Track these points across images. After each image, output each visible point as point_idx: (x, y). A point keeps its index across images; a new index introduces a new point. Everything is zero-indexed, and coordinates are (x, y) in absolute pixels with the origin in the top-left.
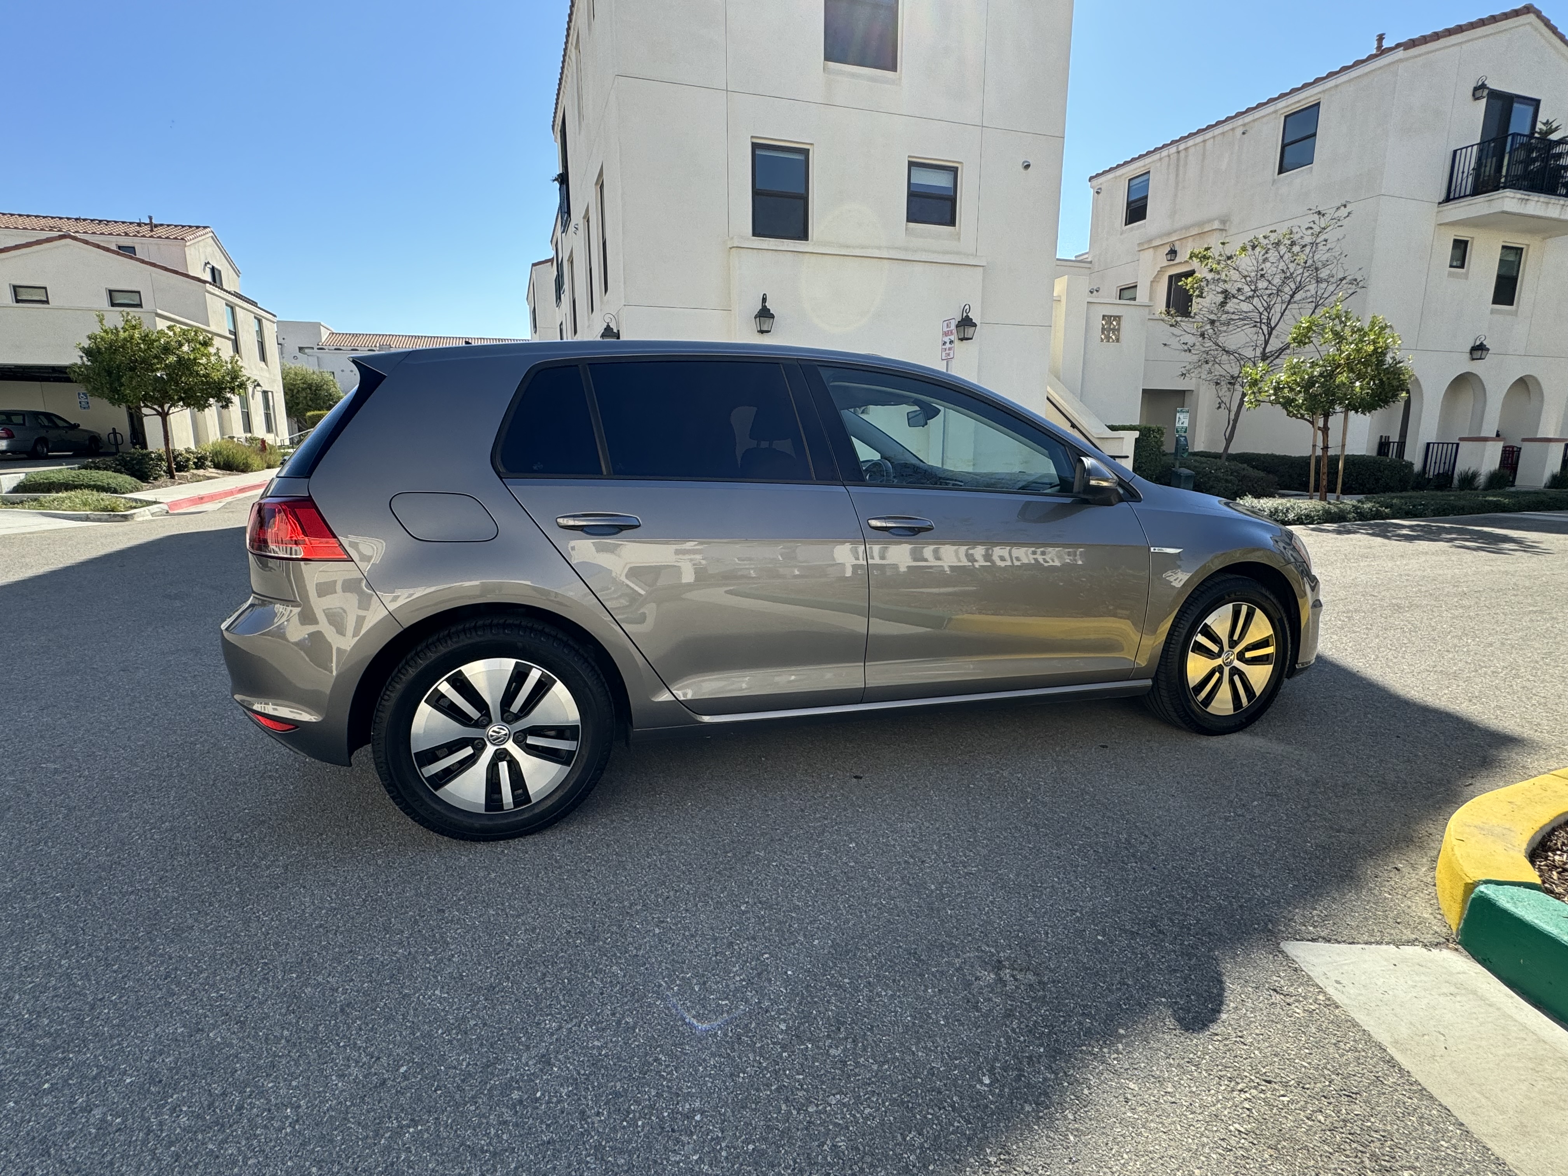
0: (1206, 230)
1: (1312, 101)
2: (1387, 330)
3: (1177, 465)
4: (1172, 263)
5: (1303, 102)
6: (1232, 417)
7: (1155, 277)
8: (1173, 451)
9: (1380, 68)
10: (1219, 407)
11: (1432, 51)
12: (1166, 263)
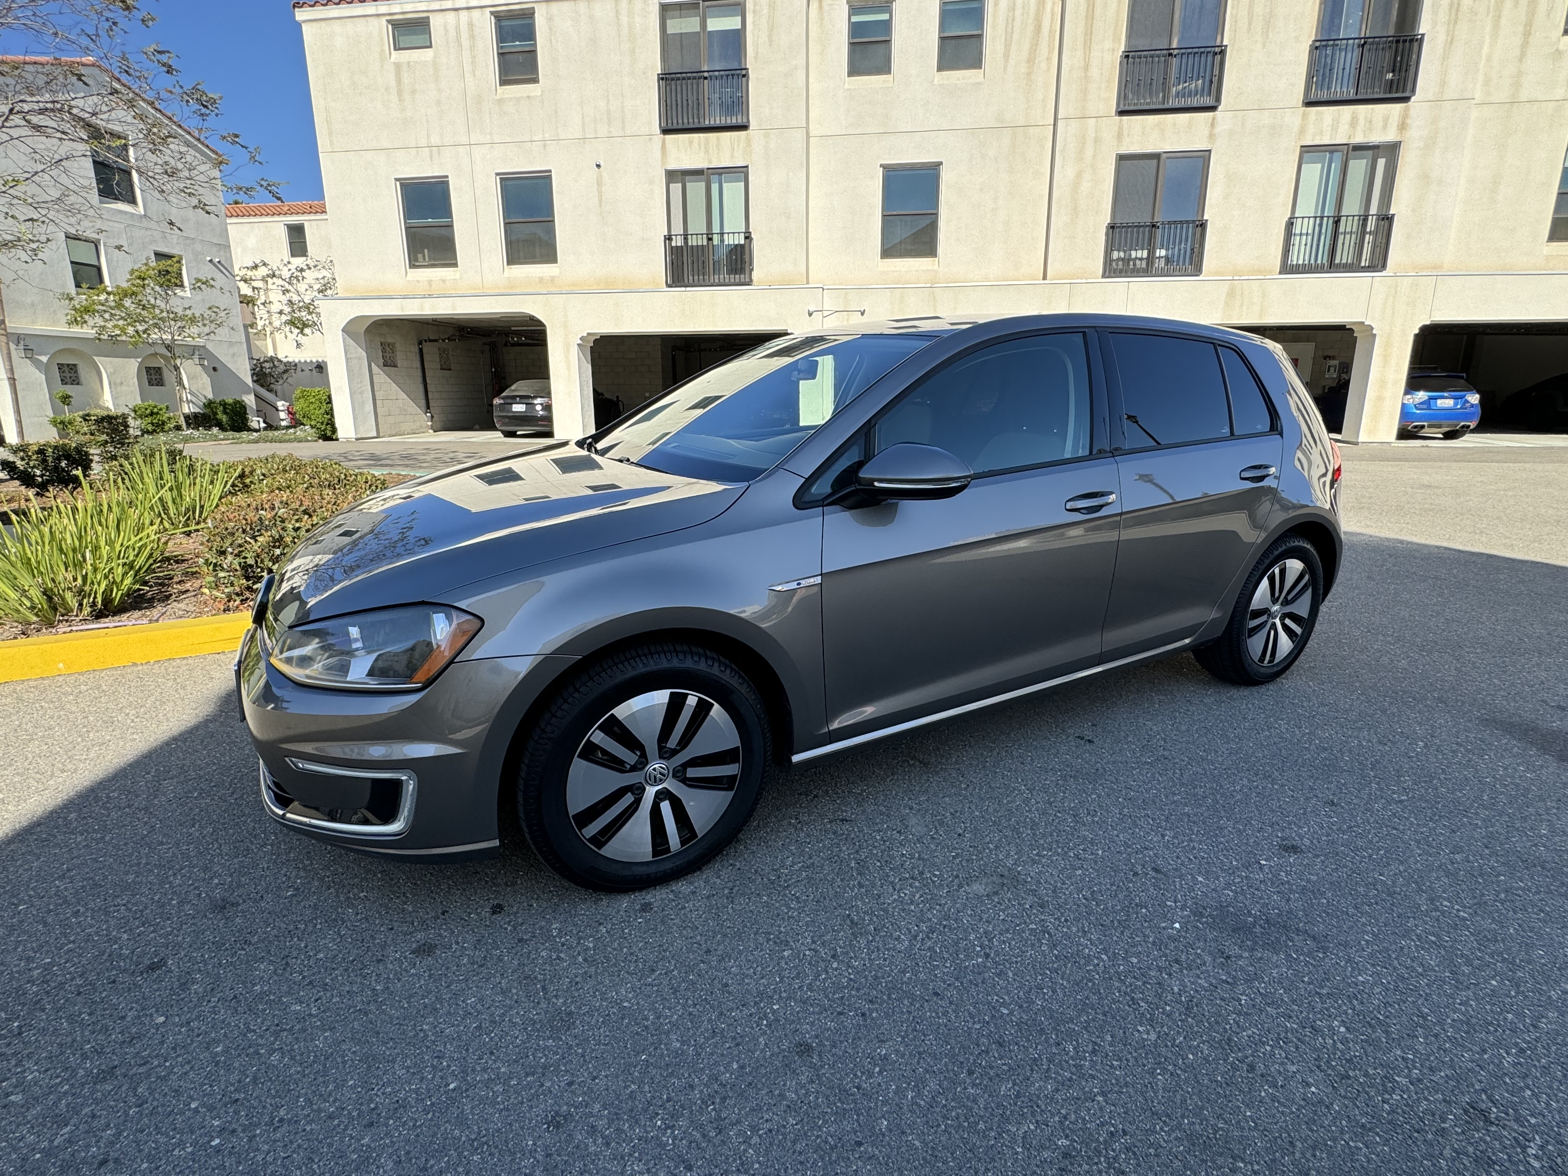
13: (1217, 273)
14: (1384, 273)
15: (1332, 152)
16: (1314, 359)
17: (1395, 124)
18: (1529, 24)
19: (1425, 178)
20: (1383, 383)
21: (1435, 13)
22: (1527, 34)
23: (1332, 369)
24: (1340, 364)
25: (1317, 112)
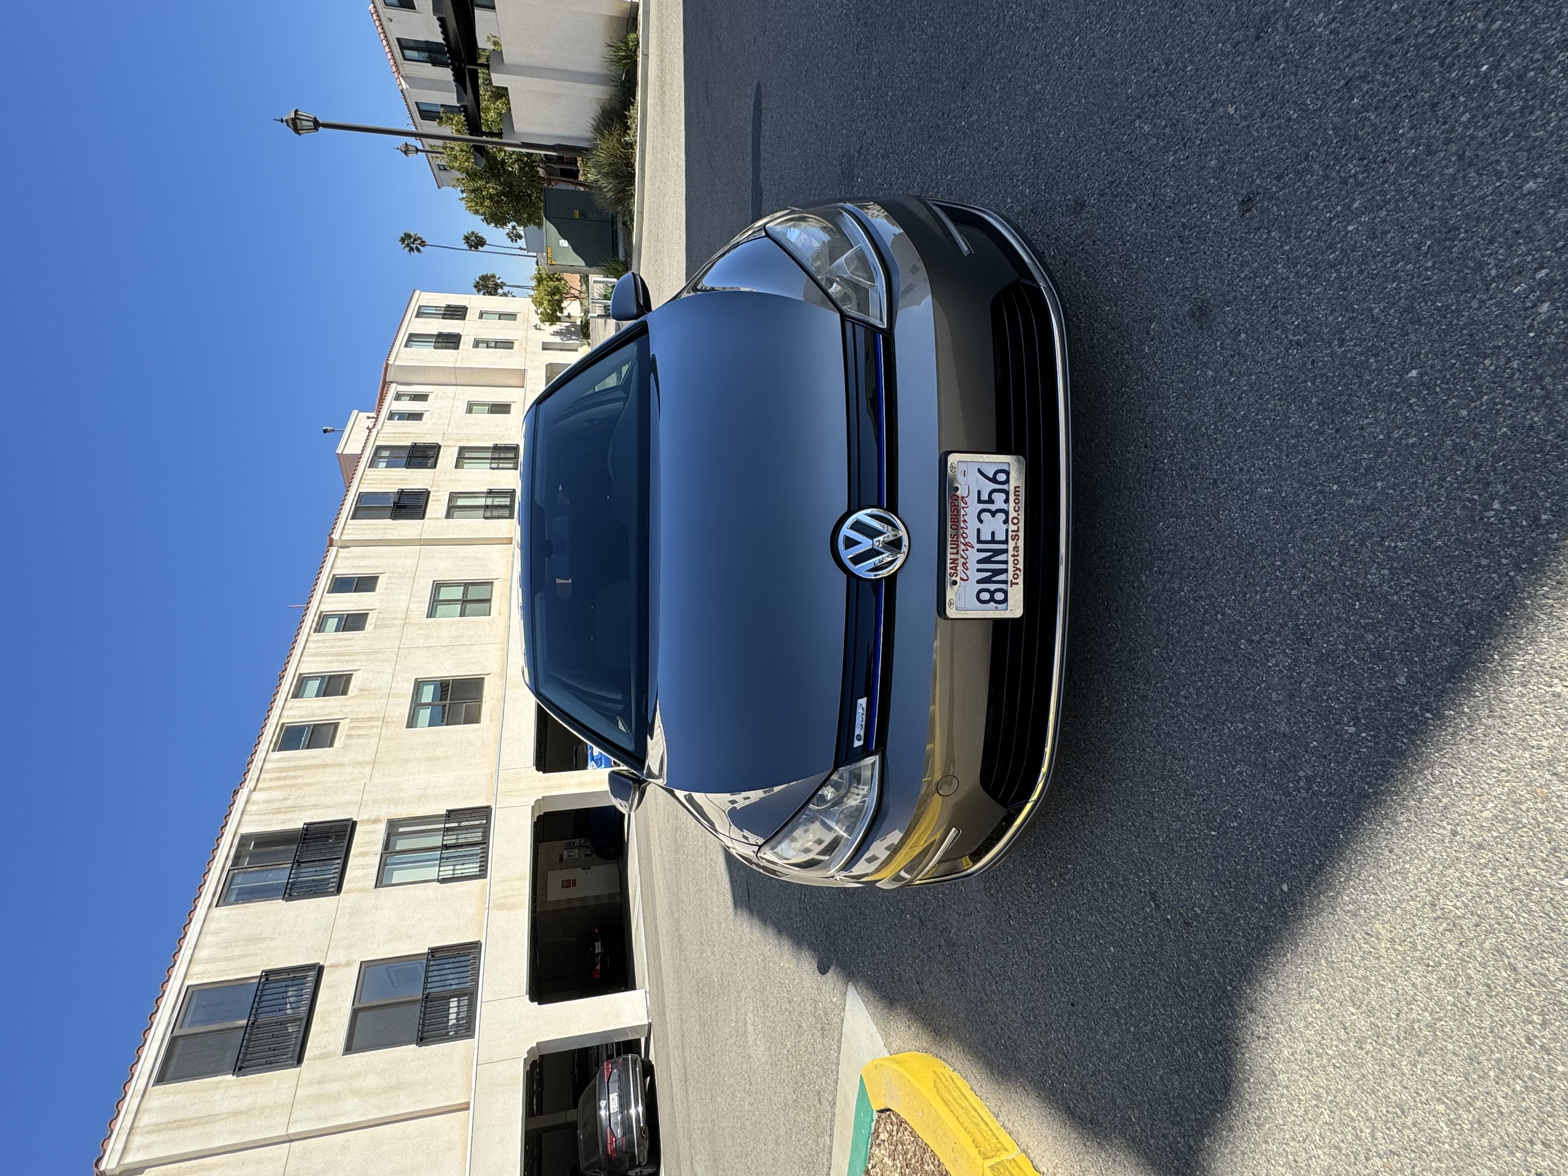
13: (481, 929)
14: (493, 807)
15: (386, 865)
16: (561, 869)
17: (373, 826)
18: (318, 766)
19: (420, 798)
20: (581, 784)
21: (289, 820)
22: (325, 766)
23: (571, 854)
24: (566, 849)
25: (348, 882)
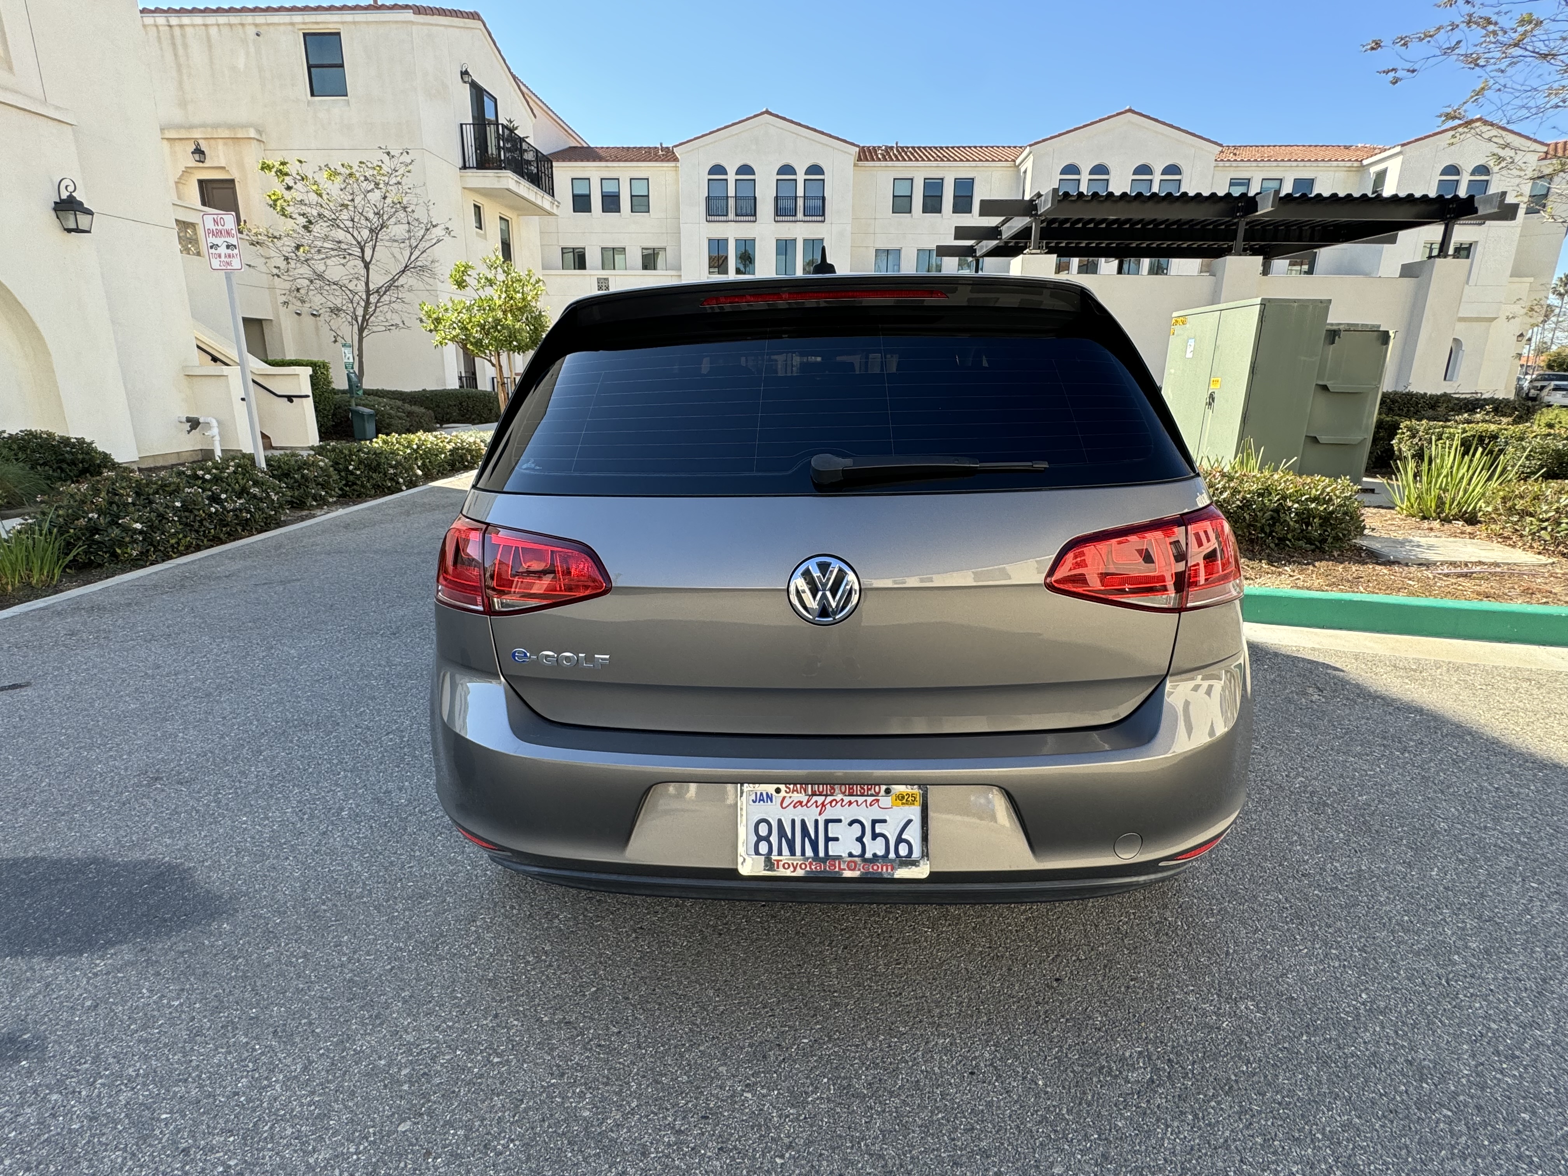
0: (239, 136)
1: (331, 28)
2: (541, 283)
3: (353, 404)
4: (201, 165)
5: (321, 26)
6: (356, 352)
7: (180, 178)
8: (346, 387)
9: (396, 22)
10: (335, 341)
11: (431, 25)
12: (194, 164)
